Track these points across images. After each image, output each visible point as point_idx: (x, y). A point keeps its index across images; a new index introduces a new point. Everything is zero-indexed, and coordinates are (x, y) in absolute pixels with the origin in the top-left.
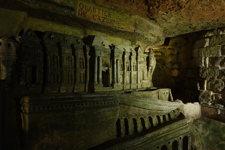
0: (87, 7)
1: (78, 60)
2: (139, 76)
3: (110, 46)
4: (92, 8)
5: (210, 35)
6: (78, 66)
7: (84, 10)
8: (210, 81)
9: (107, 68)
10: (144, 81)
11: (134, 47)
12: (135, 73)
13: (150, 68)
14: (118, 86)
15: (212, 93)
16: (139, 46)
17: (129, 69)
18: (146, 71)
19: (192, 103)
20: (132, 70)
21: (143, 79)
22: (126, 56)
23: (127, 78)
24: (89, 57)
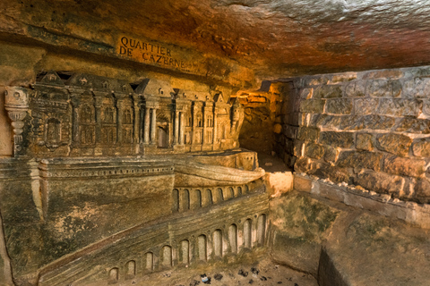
0: (133, 42)
1: (121, 113)
2: (215, 134)
3: (171, 93)
4: (141, 44)
5: (316, 83)
6: (120, 120)
7: (129, 46)
8: (309, 145)
9: (165, 123)
10: (223, 141)
11: (213, 93)
12: (210, 129)
13: (235, 123)
14: (179, 147)
15: (309, 161)
16: (221, 92)
17: (201, 124)
18: (228, 127)
19: (283, 172)
20: (205, 126)
21: (224, 138)
22: (195, 107)
23: (197, 136)
24: (137, 109)
